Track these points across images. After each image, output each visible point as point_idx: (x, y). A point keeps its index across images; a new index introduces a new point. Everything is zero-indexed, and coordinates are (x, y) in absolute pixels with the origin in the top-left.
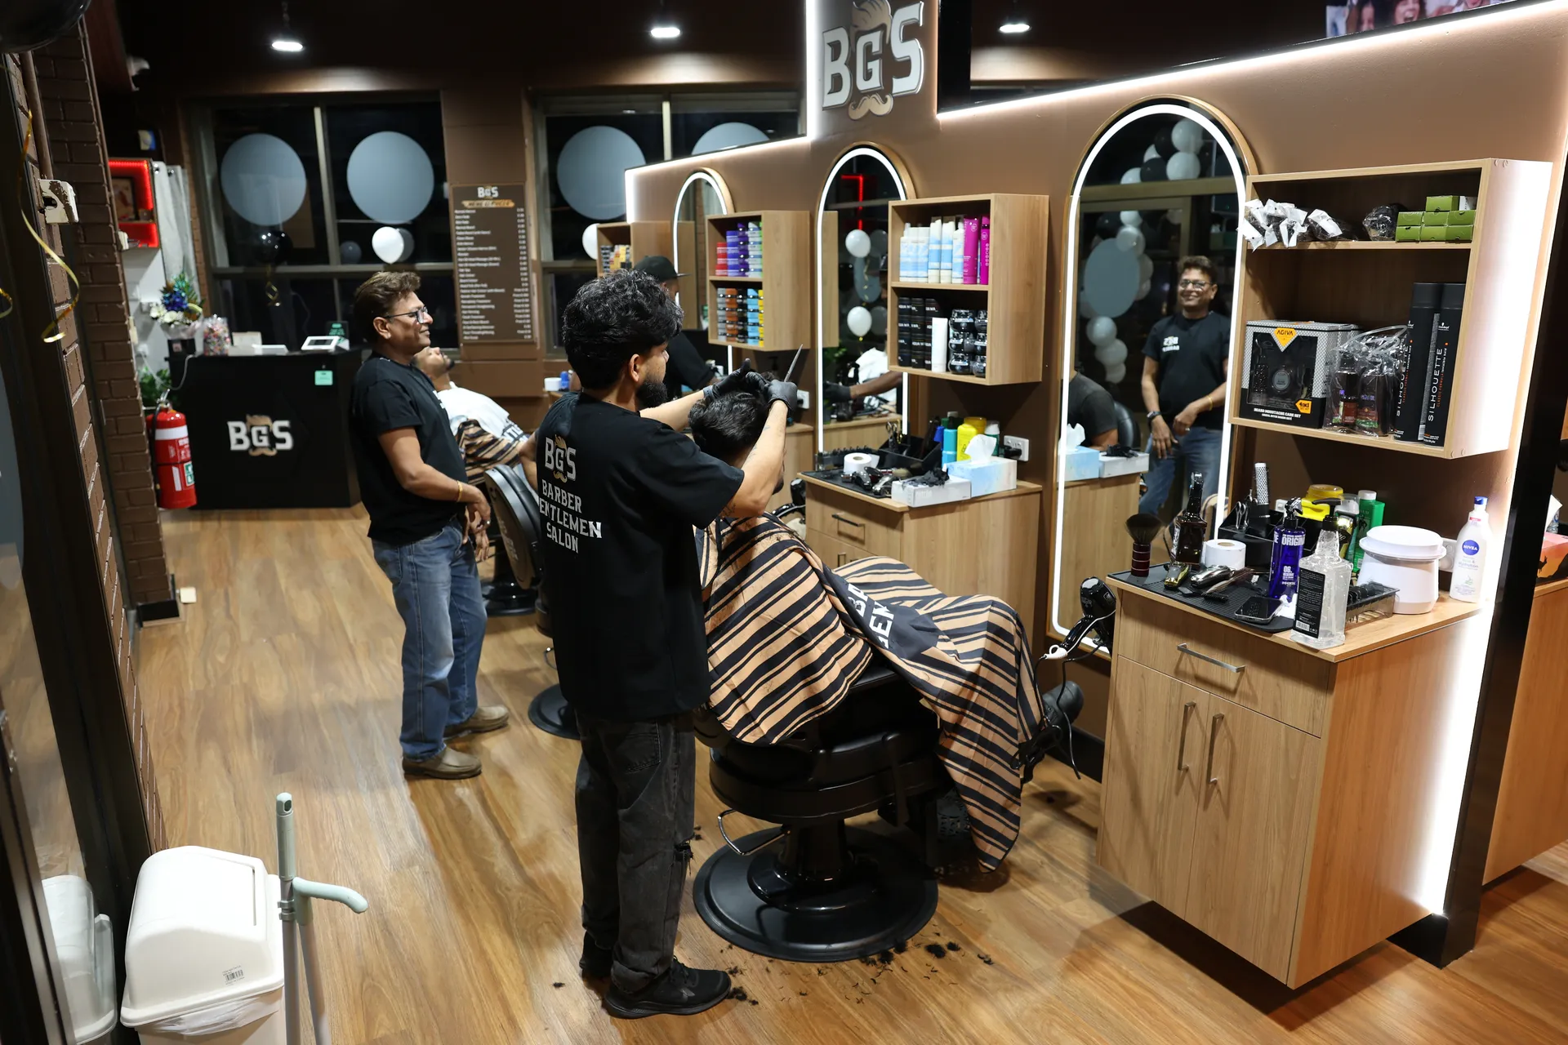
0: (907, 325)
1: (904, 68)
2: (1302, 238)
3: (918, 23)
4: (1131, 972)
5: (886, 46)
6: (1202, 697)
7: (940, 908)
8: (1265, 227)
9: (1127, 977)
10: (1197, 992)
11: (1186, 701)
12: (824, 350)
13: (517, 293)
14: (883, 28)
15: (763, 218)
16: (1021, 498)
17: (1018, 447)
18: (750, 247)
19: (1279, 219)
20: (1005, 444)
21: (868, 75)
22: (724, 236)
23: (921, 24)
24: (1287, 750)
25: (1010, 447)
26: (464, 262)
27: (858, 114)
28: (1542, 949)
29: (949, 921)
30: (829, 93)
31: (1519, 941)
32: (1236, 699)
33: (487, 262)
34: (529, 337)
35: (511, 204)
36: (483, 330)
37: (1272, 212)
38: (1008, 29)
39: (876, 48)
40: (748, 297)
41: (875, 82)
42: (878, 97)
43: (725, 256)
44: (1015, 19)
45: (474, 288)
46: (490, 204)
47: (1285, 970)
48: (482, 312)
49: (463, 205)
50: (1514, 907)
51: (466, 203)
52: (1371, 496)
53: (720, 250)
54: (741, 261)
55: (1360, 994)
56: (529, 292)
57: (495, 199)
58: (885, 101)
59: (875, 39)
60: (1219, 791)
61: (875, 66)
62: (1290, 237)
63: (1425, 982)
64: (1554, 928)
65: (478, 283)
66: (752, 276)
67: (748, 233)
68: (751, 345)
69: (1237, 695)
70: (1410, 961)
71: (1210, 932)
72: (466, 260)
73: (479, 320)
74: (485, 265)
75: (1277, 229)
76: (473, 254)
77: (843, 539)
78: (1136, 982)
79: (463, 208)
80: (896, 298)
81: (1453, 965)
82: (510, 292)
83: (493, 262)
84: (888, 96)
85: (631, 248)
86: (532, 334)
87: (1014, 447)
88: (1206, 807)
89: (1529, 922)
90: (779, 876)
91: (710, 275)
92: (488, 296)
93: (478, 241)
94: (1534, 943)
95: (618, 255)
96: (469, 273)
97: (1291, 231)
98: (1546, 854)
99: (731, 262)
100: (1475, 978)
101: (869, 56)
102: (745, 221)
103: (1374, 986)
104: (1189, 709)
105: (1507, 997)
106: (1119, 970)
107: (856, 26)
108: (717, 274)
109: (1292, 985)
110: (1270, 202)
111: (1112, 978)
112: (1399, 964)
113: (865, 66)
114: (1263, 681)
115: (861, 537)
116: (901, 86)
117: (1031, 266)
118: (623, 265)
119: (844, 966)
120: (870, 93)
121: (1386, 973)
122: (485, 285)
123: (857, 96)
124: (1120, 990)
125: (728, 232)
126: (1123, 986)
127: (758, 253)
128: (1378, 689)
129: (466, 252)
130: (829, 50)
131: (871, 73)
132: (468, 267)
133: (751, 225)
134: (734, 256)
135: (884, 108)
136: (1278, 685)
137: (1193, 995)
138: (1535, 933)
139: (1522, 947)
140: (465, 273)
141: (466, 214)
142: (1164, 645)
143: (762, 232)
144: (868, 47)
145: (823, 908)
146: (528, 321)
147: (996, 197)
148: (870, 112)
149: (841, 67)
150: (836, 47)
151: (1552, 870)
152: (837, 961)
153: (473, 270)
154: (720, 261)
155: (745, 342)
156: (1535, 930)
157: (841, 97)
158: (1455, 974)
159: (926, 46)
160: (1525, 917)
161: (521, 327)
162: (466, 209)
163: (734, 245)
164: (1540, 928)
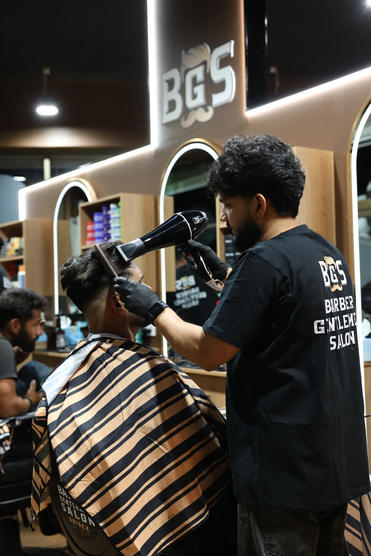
0: (232, 254)
1: (221, 87)
3: (230, 54)
5: (207, 76)
14: (205, 63)
15: (121, 199)
18: (111, 222)
21: (194, 97)
22: (92, 218)
23: (232, 55)
27: (187, 124)
30: (167, 114)
39: (200, 77)
41: (201, 100)
42: (201, 110)
43: (93, 231)
53: (89, 227)
54: (105, 232)
58: (207, 111)
59: (199, 71)
61: (200, 89)
67: (110, 212)
80: (223, 237)
84: (210, 108)
85: (23, 239)
95: (13, 245)
99: (97, 234)
101: (195, 83)
102: (107, 204)
107: (185, 66)
108: (87, 245)
113: (193, 90)
116: (218, 99)
117: (324, 200)
118: (17, 251)
120: (196, 108)
123: (186, 112)
125: (95, 214)
127: (117, 225)
130: (166, 86)
131: (197, 94)
133: (112, 206)
134: (100, 230)
135: (205, 116)
143: (120, 209)
144: (194, 79)
148: (196, 120)
149: (175, 95)
150: (171, 83)
154: (90, 235)
157: (176, 114)
159: (237, 69)
163: (99, 222)
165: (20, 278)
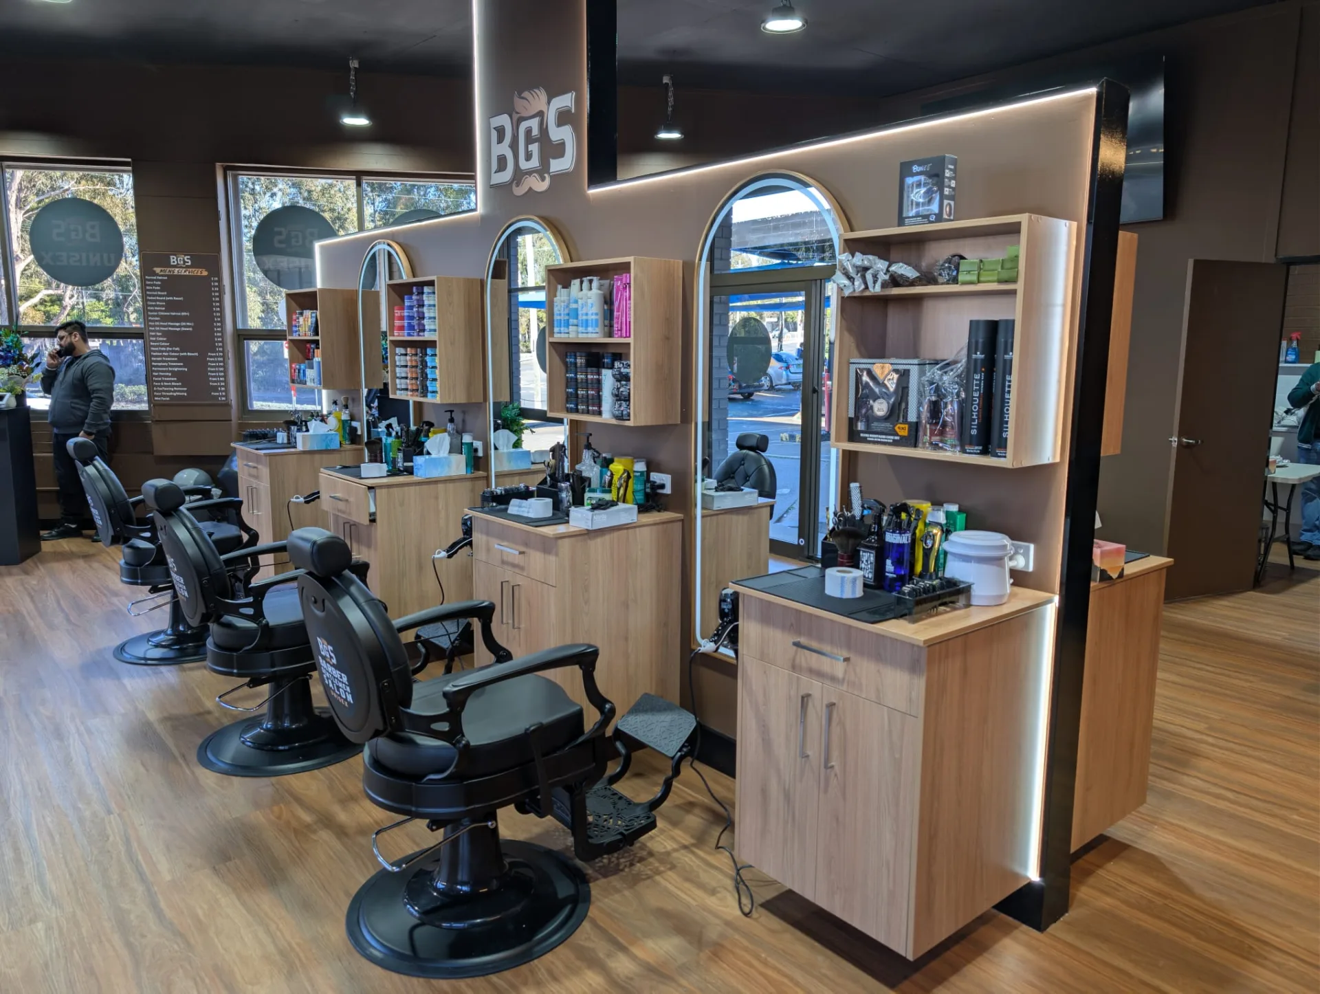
1: (559, 150)
2: (884, 285)
3: (570, 110)
4: (769, 959)
5: (544, 130)
6: (815, 687)
7: (593, 912)
8: (853, 275)
9: (765, 963)
10: (829, 973)
11: (802, 692)
12: (494, 403)
13: (211, 357)
14: (540, 114)
15: (436, 283)
16: (665, 525)
17: (662, 482)
18: (425, 309)
19: (866, 269)
20: (651, 479)
21: (528, 157)
22: (402, 299)
23: (573, 111)
24: (890, 731)
25: (655, 482)
26: (154, 326)
27: (519, 191)
28: (1124, 907)
29: (601, 924)
30: (495, 172)
31: (1106, 902)
32: (845, 688)
33: (180, 327)
34: (223, 399)
35: (205, 273)
36: (175, 391)
37: (859, 263)
38: (663, 135)
39: (535, 132)
40: (426, 355)
41: (535, 162)
42: (537, 175)
43: (402, 318)
44: (669, 129)
45: (166, 351)
46: (183, 272)
47: (903, 943)
48: (174, 374)
49: (155, 272)
50: (1101, 872)
51: (158, 270)
52: (954, 508)
53: (398, 313)
54: (417, 322)
55: (974, 962)
56: (223, 357)
57: (187, 267)
58: (543, 179)
59: (534, 124)
60: (836, 775)
61: (534, 148)
62: (875, 282)
63: (1029, 947)
64: (1133, 888)
65: (170, 346)
66: (427, 336)
67: (423, 296)
68: (429, 399)
69: (845, 684)
70: (1016, 928)
71: (838, 913)
72: (157, 323)
73: (171, 381)
74: (178, 329)
75: (864, 278)
76: (164, 319)
77: (506, 567)
78: (775, 968)
79: (155, 274)
81: (1053, 928)
82: (203, 356)
83: (187, 327)
84: (546, 175)
85: (318, 312)
86: (226, 396)
87: (659, 482)
88: (826, 791)
89: (1114, 885)
90: (435, 894)
91: (390, 335)
92: (180, 359)
93: (170, 306)
94: (1118, 903)
96: (160, 336)
97: (875, 277)
98: (1121, 822)
99: (408, 323)
100: (1070, 938)
101: (529, 139)
102: (421, 285)
103: (985, 955)
104: (805, 699)
105: (1097, 953)
106: (758, 958)
107: (517, 113)
108: (396, 334)
109: (910, 957)
110: (858, 254)
111: (751, 966)
112: (1007, 931)
113: (527, 148)
114: (866, 668)
115: (522, 564)
116: (557, 165)
117: (669, 321)
119: (494, 978)
120: (530, 172)
121: (995, 941)
122: (177, 349)
123: (519, 175)
124: (761, 979)
125: (406, 297)
126: (762, 974)
127: (432, 315)
128: (965, 672)
129: (157, 316)
130: (494, 134)
131: (531, 154)
132: (159, 331)
133: (426, 289)
134: (411, 318)
135: (542, 186)
136: (878, 671)
137: (825, 975)
138: (1118, 893)
139: (1107, 906)
140: (156, 336)
141: (157, 280)
142: (781, 641)
143: (436, 295)
144: (529, 131)
145: (479, 921)
146: (223, 384)
147: (635, 259)
148: (530, 189)
149: (504, 149)
150: (501, 131)
151: (1129, 837)
152: (487, 974)
153: (165, 334)
154: (397, 323)
155: (425, 396)
156: (1118, 891)
157: (506, 176)
158: (1054, 937)
159: (577, 130)
160: (1109, 880)
161: (215, 389)
162: (158, 275)
163: (410, 307)
164: (1121, 889)
165: (315, 365)
